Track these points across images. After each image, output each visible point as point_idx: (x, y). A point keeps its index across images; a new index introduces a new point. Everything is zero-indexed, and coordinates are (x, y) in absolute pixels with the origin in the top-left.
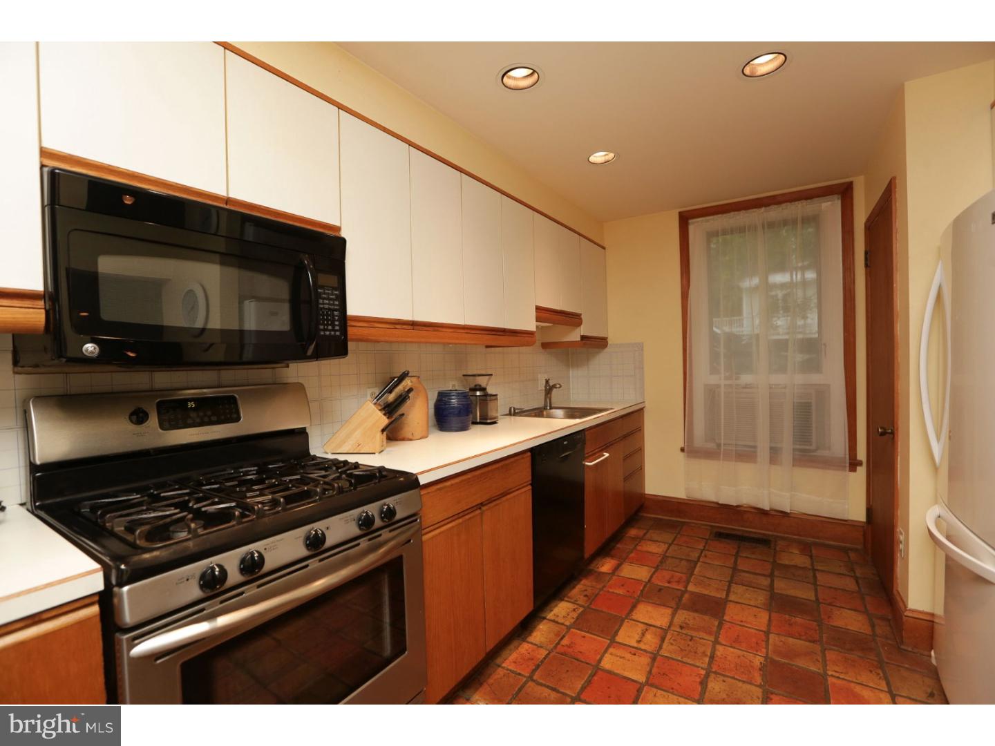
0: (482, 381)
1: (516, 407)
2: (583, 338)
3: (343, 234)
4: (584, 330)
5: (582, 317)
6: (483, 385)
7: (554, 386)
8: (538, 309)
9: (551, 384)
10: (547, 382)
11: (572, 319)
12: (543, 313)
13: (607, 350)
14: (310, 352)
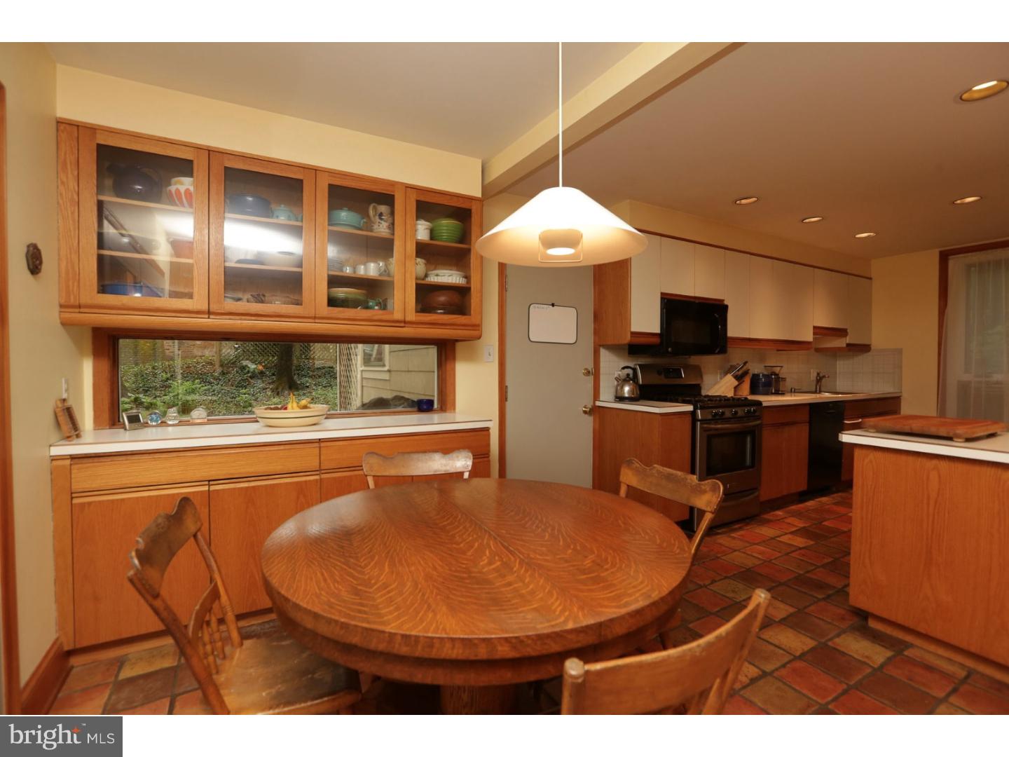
0: (777, 370)
1: (796, 388)
2: (848, 345)
3: (726, 303)
4: (848, 340)
5: (848, 331)
6: (777, 372)
7: (824, 377)
8: (815, 328)
9: (821, 375)
10: (818, 374)
11: (841, 332)
12: (818, 330)
13: (870, 353)
14: (717, 351)
